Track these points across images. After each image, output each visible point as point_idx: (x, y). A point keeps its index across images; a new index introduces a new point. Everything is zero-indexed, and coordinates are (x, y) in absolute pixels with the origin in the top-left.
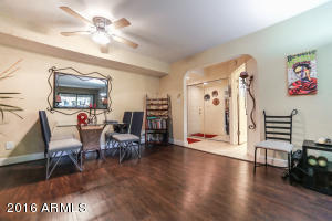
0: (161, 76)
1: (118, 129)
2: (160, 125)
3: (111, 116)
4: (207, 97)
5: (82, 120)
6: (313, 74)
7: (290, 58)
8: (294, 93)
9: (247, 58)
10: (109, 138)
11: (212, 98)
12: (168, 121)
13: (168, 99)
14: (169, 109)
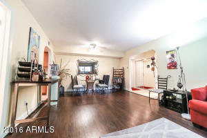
0: (120, 58)
1: (100, 82)
2: (119, 81)
3: (98, 77)
4: (148, 66)
5: (87, 78)
6: (175, 60)
7: (167, 52)
8: (169, 68)
9: (153, 52)
10: (97, 86)
11: (151, 67)
12: (123, 80)
13: (123, 69)
14: (123, 74)
